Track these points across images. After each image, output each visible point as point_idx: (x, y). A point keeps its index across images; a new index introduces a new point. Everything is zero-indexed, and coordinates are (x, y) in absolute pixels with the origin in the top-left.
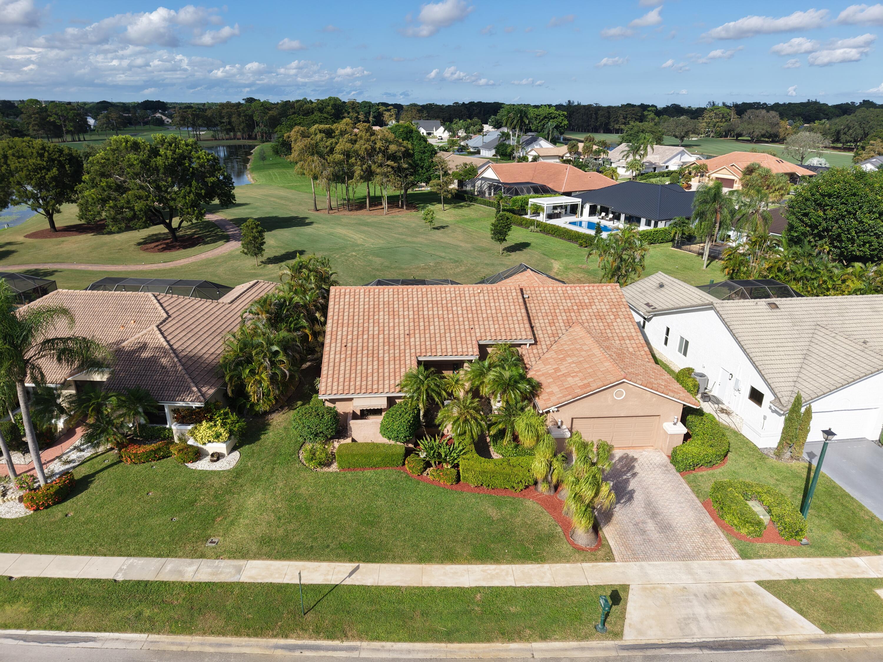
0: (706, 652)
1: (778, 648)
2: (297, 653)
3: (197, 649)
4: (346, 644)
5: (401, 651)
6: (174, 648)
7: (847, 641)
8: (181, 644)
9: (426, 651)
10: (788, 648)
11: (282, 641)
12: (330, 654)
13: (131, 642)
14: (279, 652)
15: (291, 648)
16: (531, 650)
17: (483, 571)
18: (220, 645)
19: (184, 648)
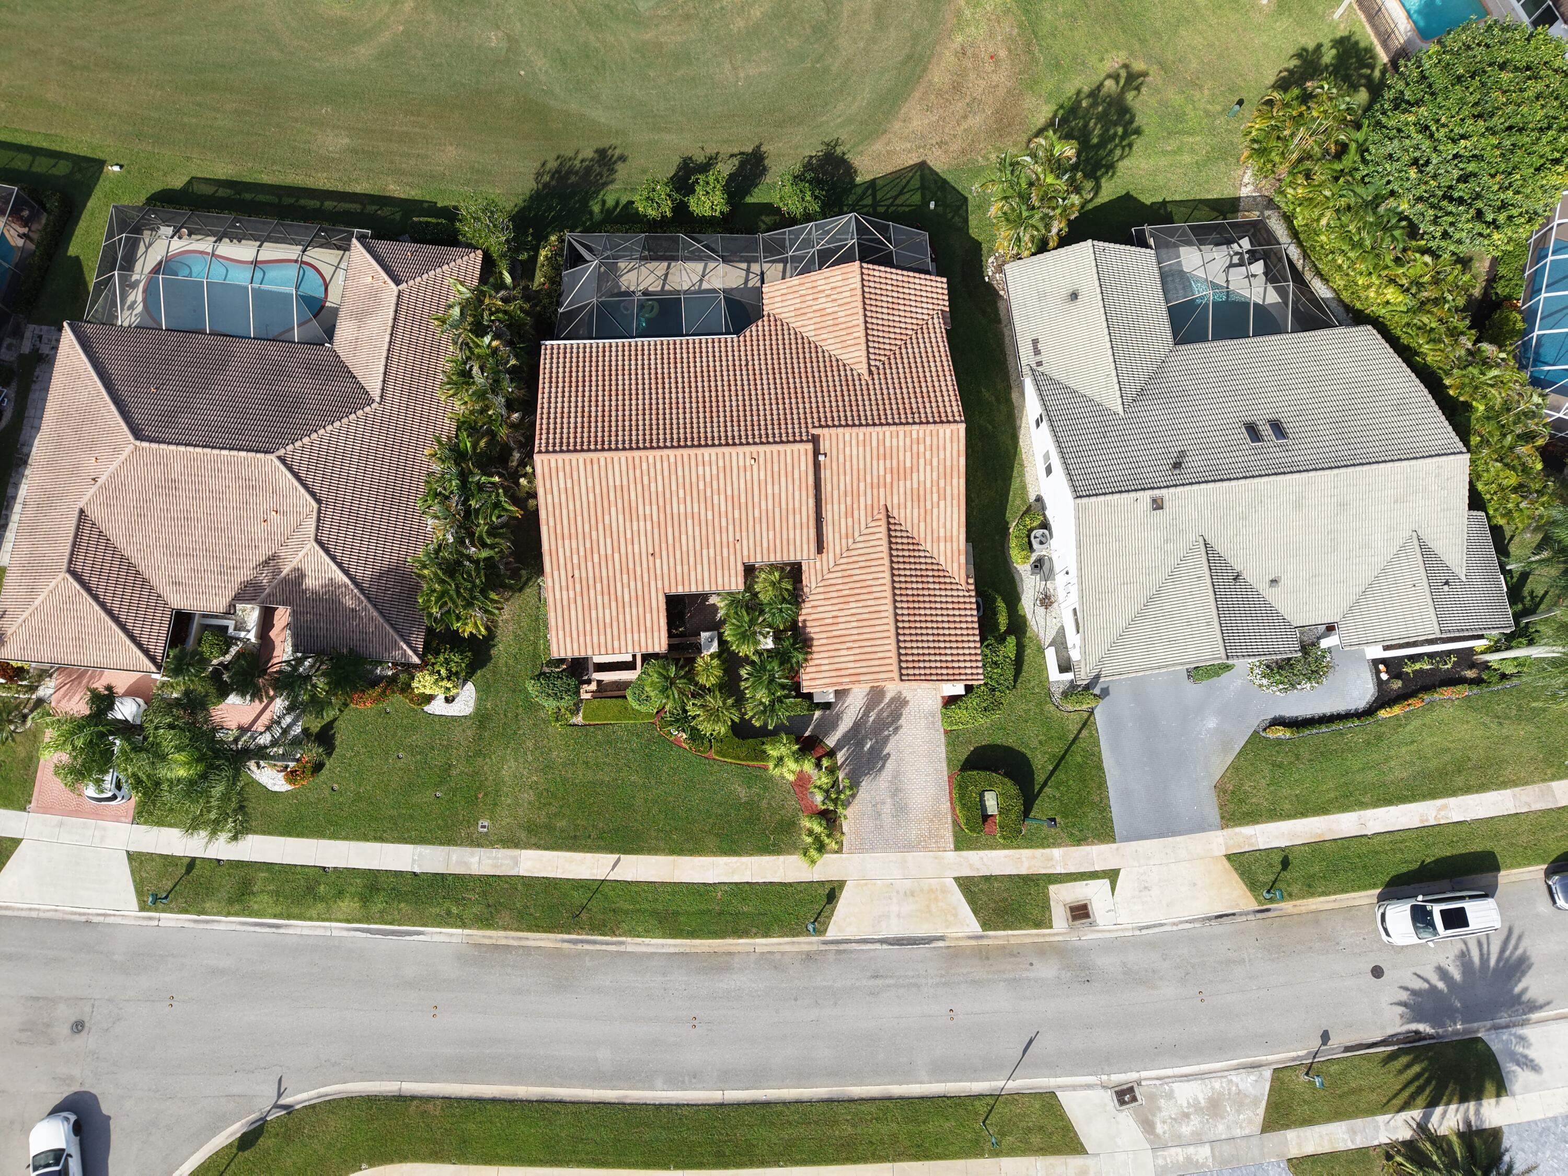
0: (885, 947)
1: (940, 944)
2: (579, 946)
3: (504, 942)
4: (615, 939)
5: (657, 945)
6: (487, 941)
7: (995, 937)
8: (490, 937)
9: (675, 946)
10: (947, 944)
11: (566, 937)
12: (604, 947)
13: (452, 935)
14: (566, 945)
15: (575, 942)
16: (755, 944)
17: (726, 864)
18: (520, 939)
19: (494, 941)
